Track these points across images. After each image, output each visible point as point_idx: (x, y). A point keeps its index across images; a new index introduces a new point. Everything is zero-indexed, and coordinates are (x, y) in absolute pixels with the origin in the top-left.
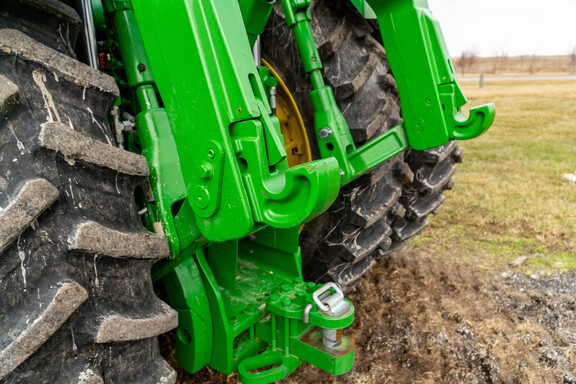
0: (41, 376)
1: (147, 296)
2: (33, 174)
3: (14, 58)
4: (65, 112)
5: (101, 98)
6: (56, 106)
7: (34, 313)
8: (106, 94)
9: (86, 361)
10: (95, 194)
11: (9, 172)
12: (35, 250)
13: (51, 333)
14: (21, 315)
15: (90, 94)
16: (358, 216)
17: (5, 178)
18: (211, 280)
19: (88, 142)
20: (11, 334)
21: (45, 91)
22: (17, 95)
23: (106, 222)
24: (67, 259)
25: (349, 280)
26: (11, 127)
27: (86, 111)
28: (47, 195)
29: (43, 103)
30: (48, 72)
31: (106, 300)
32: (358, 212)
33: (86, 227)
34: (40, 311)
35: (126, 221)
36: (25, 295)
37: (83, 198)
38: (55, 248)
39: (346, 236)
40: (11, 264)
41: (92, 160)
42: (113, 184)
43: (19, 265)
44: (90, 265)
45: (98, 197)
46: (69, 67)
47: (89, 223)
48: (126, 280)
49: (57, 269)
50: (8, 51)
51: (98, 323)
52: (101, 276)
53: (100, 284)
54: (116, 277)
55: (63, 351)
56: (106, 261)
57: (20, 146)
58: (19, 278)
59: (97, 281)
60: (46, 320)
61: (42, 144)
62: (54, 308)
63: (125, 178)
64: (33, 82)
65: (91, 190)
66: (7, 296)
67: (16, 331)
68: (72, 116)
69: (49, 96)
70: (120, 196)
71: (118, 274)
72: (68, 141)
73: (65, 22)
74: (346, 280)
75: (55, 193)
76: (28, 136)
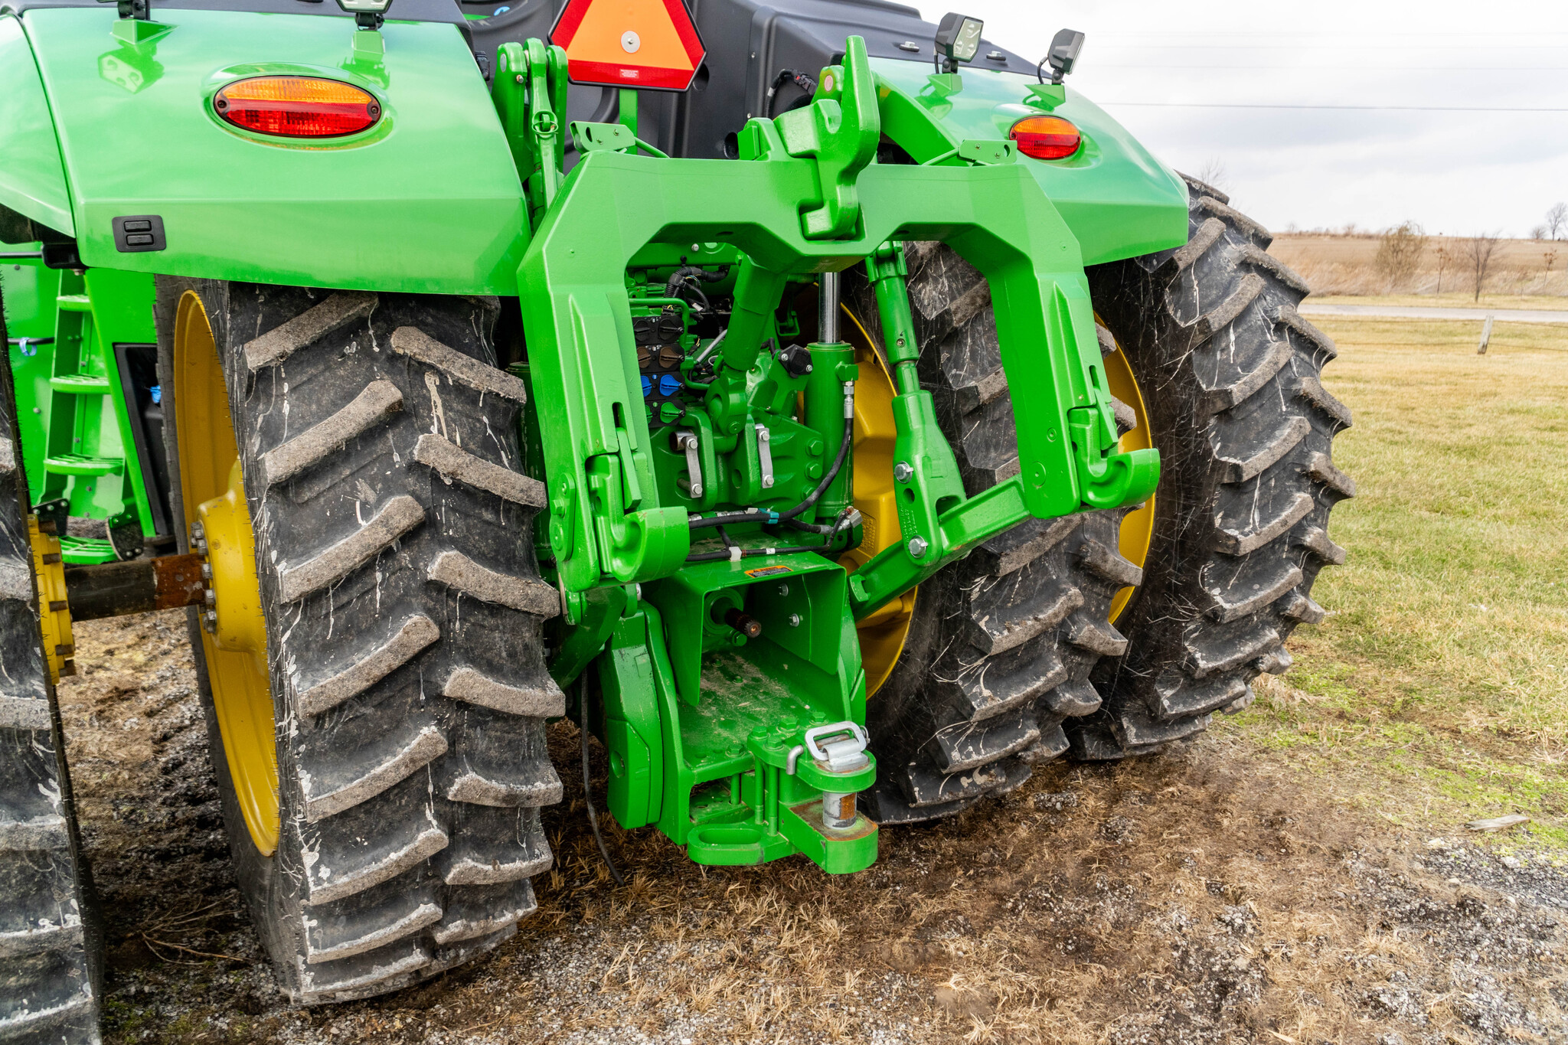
0: (382, 718)
1: (526, 664)
2: (404, 490)
3: (407, 359)
4: (454, 421)
5: (502, 405)
6: (445, 414)
7: (381, 641)
8: (508, 400)
9: (434, 718)
10: (471, 522)
11: (380, 486)
12: (394, 573)
13: (394, 667)
14: (369, 641)
15: (489, 400)
16: (980, 629)
17: (375, 491)
18: (667, 683)
19: (467, 460)
20: (355, 658)
21: (435, 397)
22: (400, 403)
23: (481, 558)
24: (426, 590)
25: (975, 757)
26: (390, 436)
27: (480, 421)
28: (411, 515)
29: (430, 410)
30: (441, 375)
31: (466, 650)
32: (982, 624)
33: (447, 557)
34: (386, 640)
35: (508, 560)
36: (376, 620)
37: (456, 524)
38: (414, 575)
39: (965, 667)
40: (366, 583)
41: (470, 481)
42: (497, 513)
43: (374, 587)
44: (451, 603)
45: (475, 526)
46: (465, 370)
47: (453, 553)
48: (497, 634)
49: (413, 600)
50: (401, 352)
51: (448, 673)
52: (463, 620)
53: (461, 629)
54: (483, 627)
55: (408, 696)
56: (471, 603)
57: (396, 458)
58: (373, 600)
59: (458, 623)
60: (389, 650)
61: (416, 459)
62: (400, 639)
63: (514, 507)
64: (424, 386)
65: (467, 516)
66: (358, 618)
67: (361, 655)
68: (462, 426)
69: (439, 402)
70: (504, 528)
71: (486, 623)
72: (445, 457)
73: (480, 308)
74: (968, 756)
75: (420, 513)
76: (406, 448)
